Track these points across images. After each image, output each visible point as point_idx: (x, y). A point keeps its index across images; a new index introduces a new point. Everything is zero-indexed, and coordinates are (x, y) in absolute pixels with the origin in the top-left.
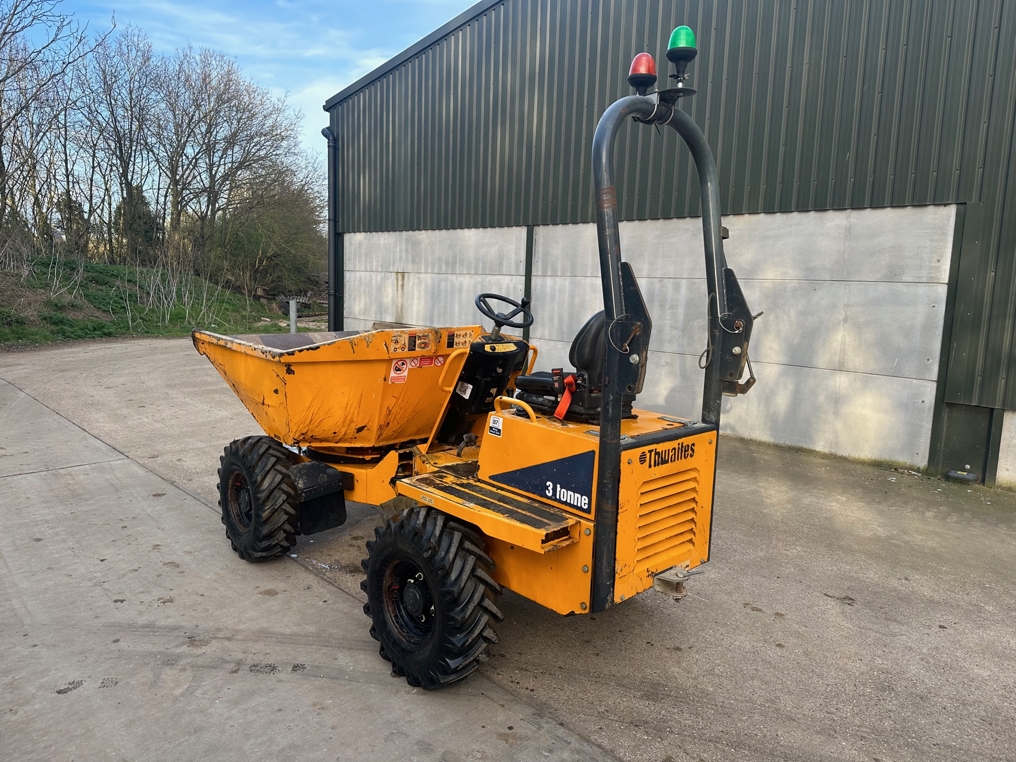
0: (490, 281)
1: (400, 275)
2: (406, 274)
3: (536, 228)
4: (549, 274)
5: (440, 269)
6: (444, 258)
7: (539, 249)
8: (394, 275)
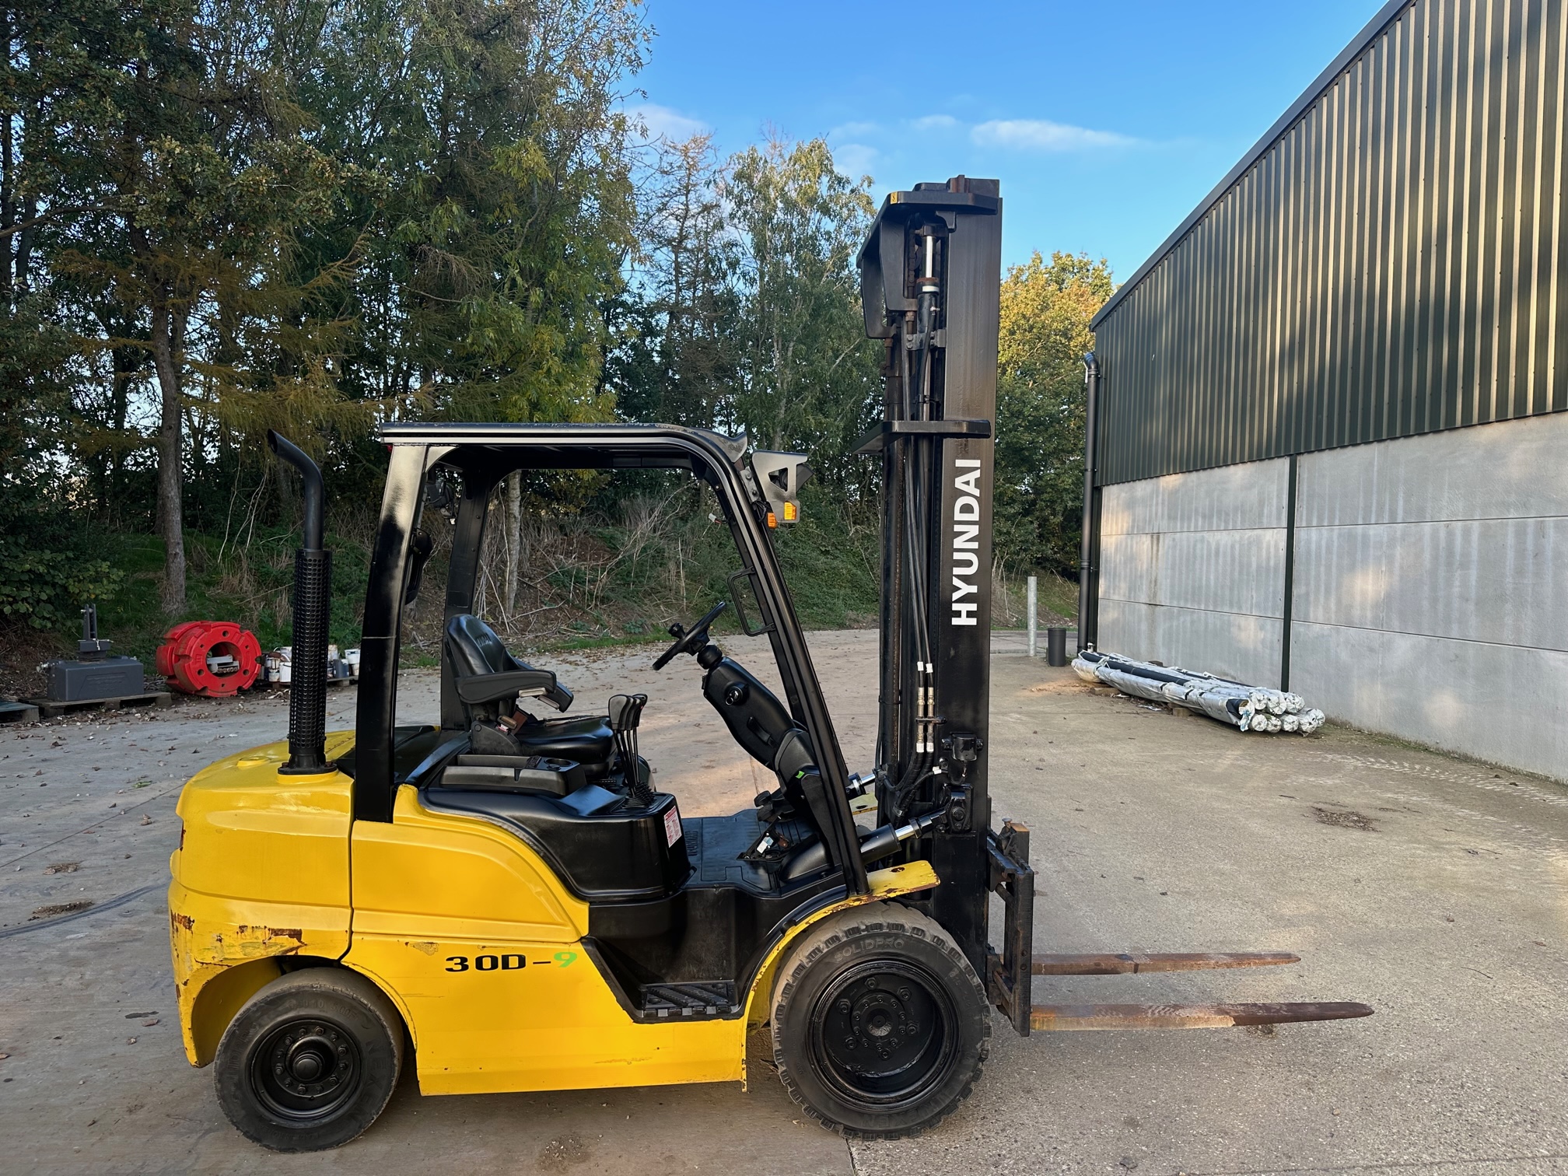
0: (1249, 537)
1: (1155, 537)
2: (1161, 536)
3: (1298, 458)
4: (1314, 524)
5: (1196, 526)
6: (1200, 510)
7: (1302, 488)
8: (1149, 536)
